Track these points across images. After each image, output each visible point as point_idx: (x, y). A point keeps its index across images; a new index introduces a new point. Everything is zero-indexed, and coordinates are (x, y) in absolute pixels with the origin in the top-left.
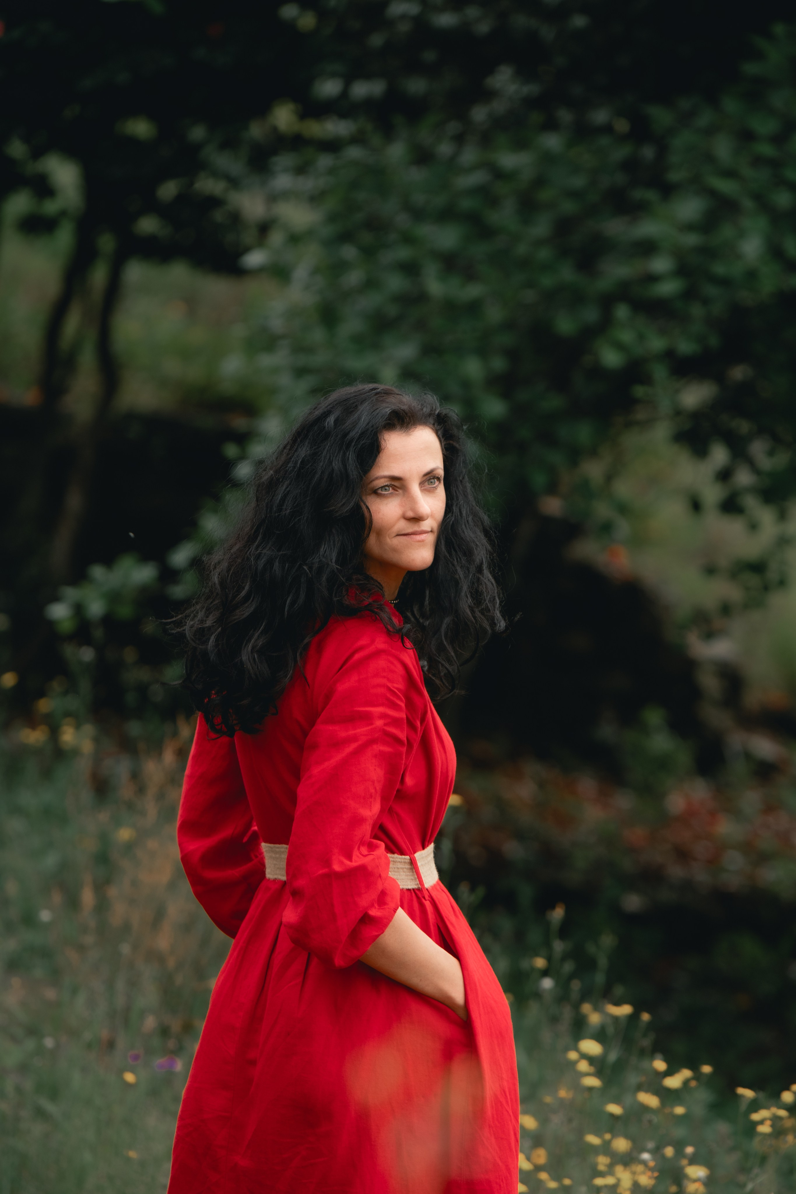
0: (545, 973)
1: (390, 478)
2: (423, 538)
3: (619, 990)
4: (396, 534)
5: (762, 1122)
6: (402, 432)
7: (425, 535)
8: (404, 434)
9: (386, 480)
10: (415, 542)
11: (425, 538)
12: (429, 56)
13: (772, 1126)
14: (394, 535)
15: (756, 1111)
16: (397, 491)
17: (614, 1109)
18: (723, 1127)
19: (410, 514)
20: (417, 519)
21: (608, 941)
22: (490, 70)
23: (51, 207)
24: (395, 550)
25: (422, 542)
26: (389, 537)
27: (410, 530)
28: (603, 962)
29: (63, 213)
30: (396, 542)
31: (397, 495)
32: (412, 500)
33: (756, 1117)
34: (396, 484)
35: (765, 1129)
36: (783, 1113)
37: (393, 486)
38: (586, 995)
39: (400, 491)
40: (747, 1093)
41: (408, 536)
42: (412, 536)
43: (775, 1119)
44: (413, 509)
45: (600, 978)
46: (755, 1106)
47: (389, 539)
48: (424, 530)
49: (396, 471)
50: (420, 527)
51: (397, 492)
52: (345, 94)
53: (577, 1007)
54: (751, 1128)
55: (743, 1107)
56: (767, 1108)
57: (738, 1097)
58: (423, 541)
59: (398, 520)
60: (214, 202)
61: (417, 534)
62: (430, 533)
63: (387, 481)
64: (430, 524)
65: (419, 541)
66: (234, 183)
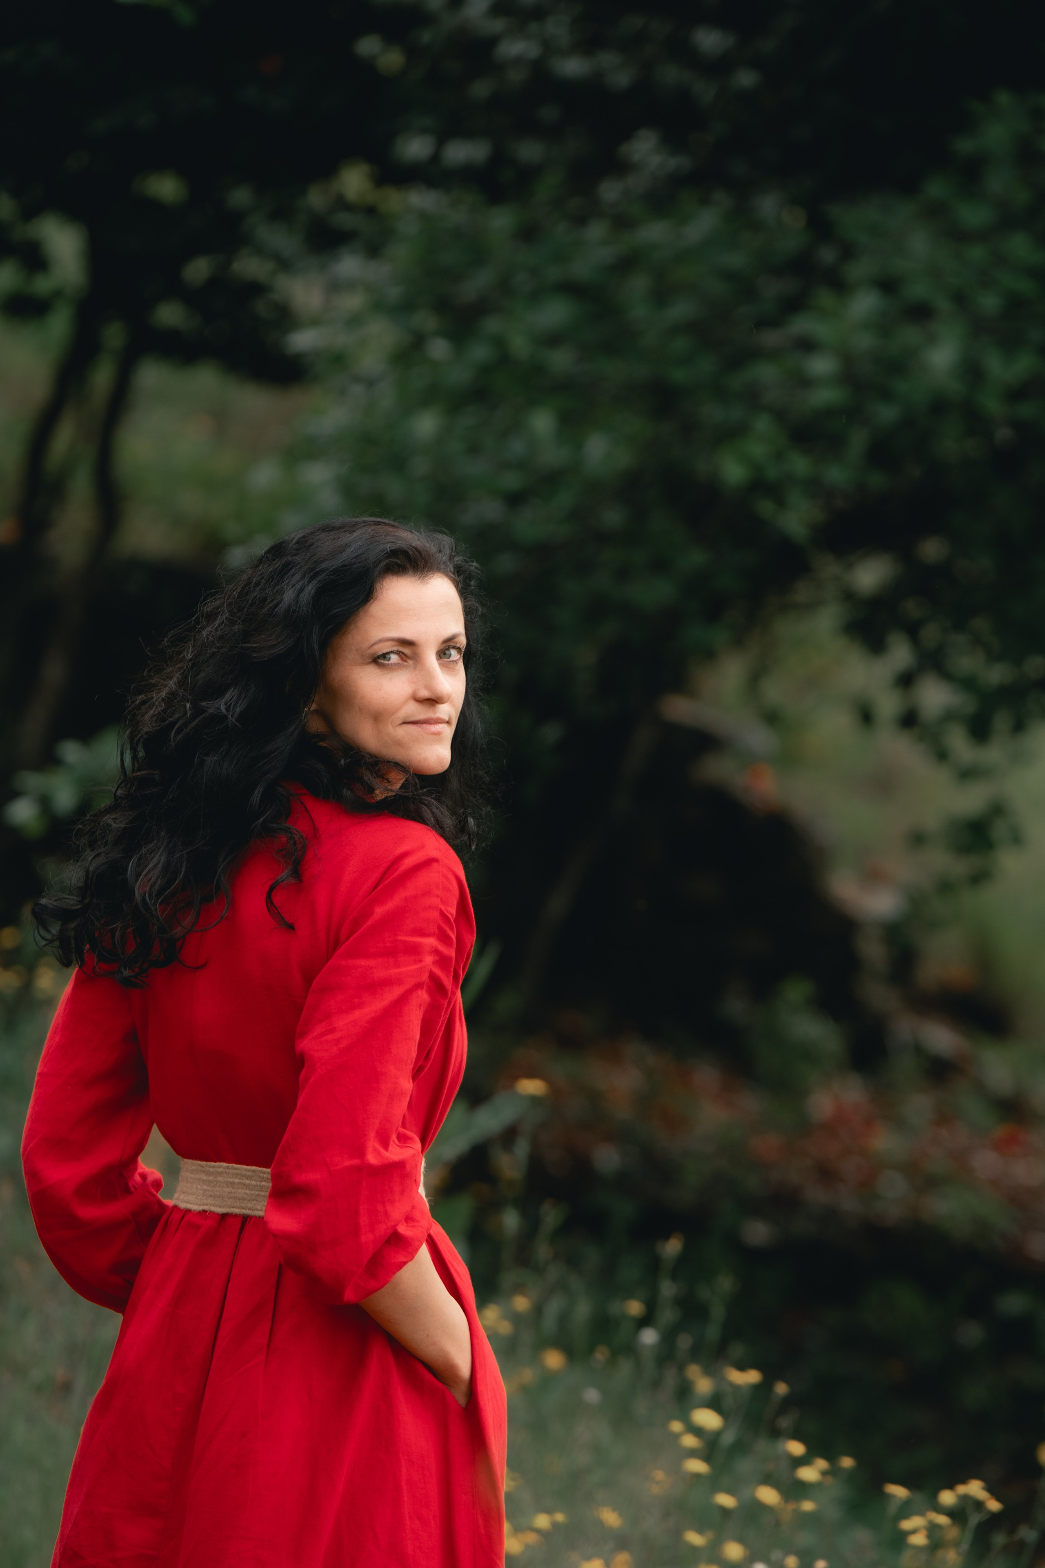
0: (645, 1321)
1: (399, 642)
2: (439, 730)
3: (738, 1350)
4: (402, 721)
5: (914, 1531)
6: (417, 578)
7: (441, 726)
8: (419, 581)
9: (393, 643)
10: (428, 734)
11: (441, 729)
12: (549, 113)
13: (929, 1536)
14: (400, 722)
15: (907, 1516)
16: (406, 661)
17: (725, 1500)
18: (862, 1535)
19: (424, 693)
20: (433, 701)
21: (725, 1284)
22: (627, 134)
23: (43, 285)
24: (399, 743)
25: (438, 736)
26: (392, 725)
27: (422, 716)
28: (718, 1312)
29: (58, 294)
30: (403, 732)
31: (405, 667)
32: (429, 676)
33: (907, 1525)
34: (406, 651)
35: (919, 1540)
36: (942, 1520)
37: (401, 654)
38: (696, 1354)
39: (410, 662)
40: (898, 1492)
41: (419, 725)
42: (425, 725)
43: (933, 1529)
44: (428, 687)
45: (713, 1332)
46: (906, 1509)
47: (393, 727)
48: (441, 717)
49: (407, 633)
50: (435, 713)
51: (406, 664)
52: (435, 158)
53: (681, 1368)
54: (899, 1539)
55: (892, 1509)
56: (922, 1514)
57: (887, 1498)
58: (438, 734)
59: (406, 701)
60: (256, 289)
61: (430, 724)
62: (446, 724)
63: (394, 646)
64: (450, 711)
65: (434, 734)
66: (284, 264)
